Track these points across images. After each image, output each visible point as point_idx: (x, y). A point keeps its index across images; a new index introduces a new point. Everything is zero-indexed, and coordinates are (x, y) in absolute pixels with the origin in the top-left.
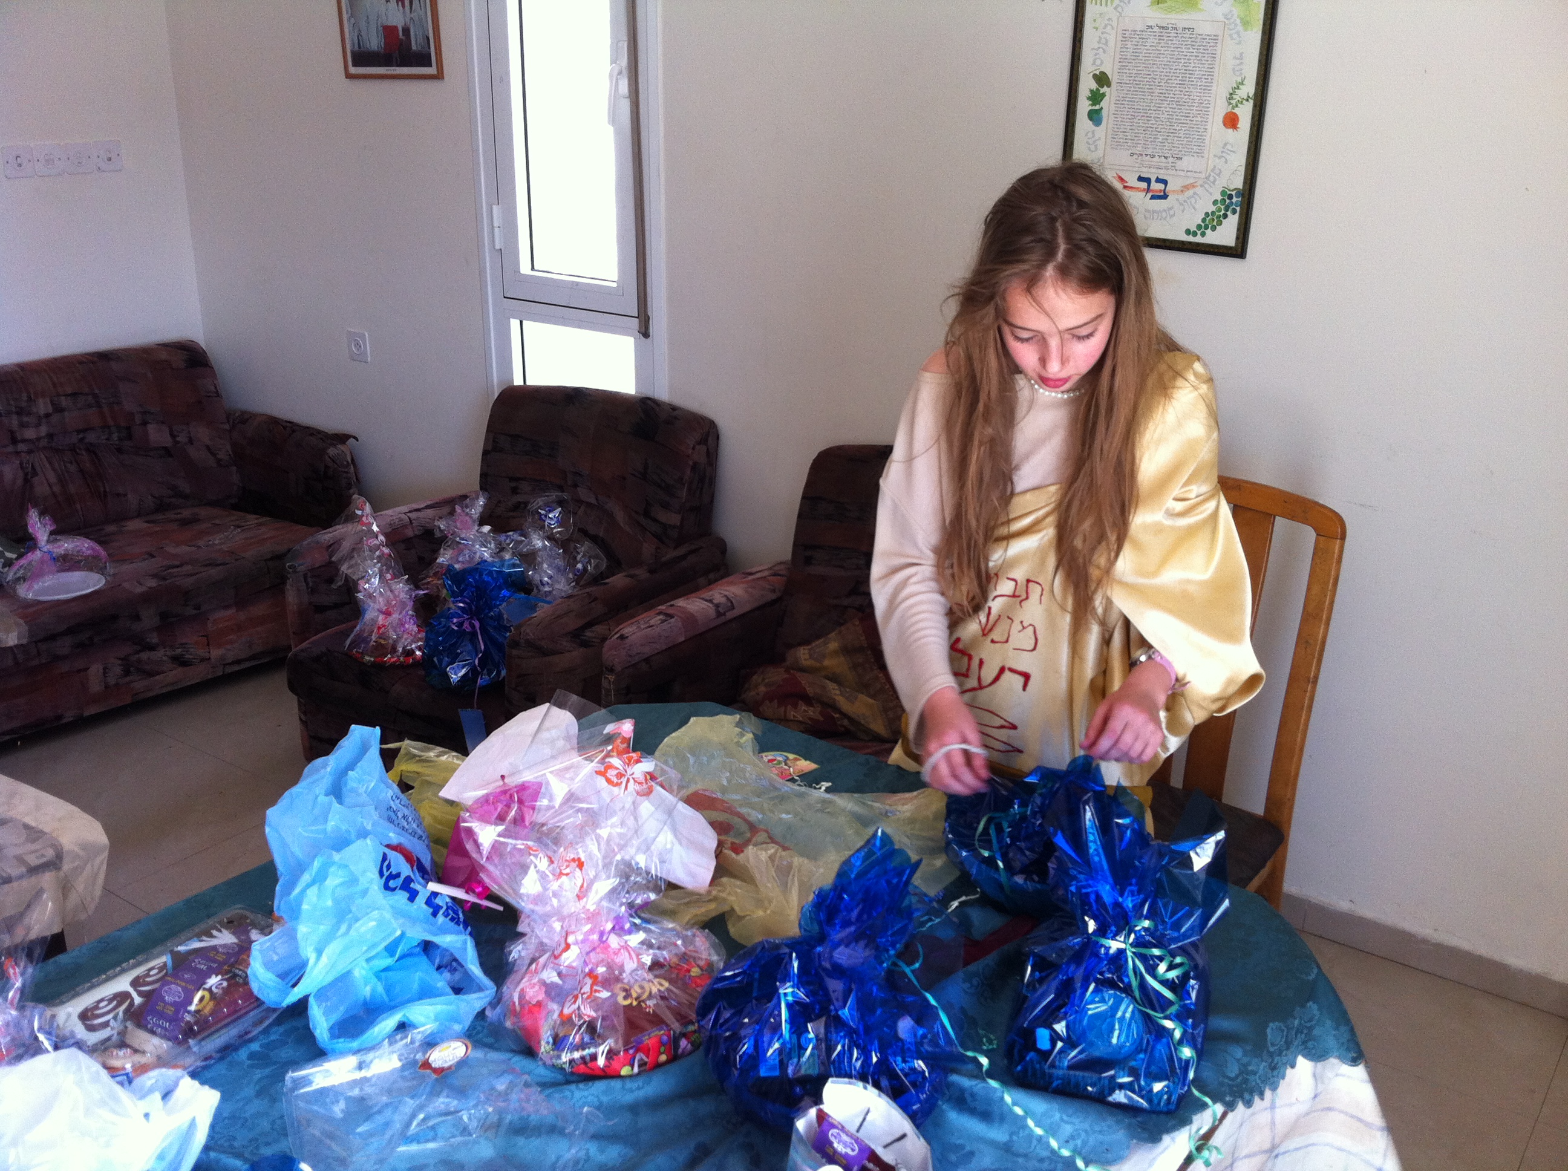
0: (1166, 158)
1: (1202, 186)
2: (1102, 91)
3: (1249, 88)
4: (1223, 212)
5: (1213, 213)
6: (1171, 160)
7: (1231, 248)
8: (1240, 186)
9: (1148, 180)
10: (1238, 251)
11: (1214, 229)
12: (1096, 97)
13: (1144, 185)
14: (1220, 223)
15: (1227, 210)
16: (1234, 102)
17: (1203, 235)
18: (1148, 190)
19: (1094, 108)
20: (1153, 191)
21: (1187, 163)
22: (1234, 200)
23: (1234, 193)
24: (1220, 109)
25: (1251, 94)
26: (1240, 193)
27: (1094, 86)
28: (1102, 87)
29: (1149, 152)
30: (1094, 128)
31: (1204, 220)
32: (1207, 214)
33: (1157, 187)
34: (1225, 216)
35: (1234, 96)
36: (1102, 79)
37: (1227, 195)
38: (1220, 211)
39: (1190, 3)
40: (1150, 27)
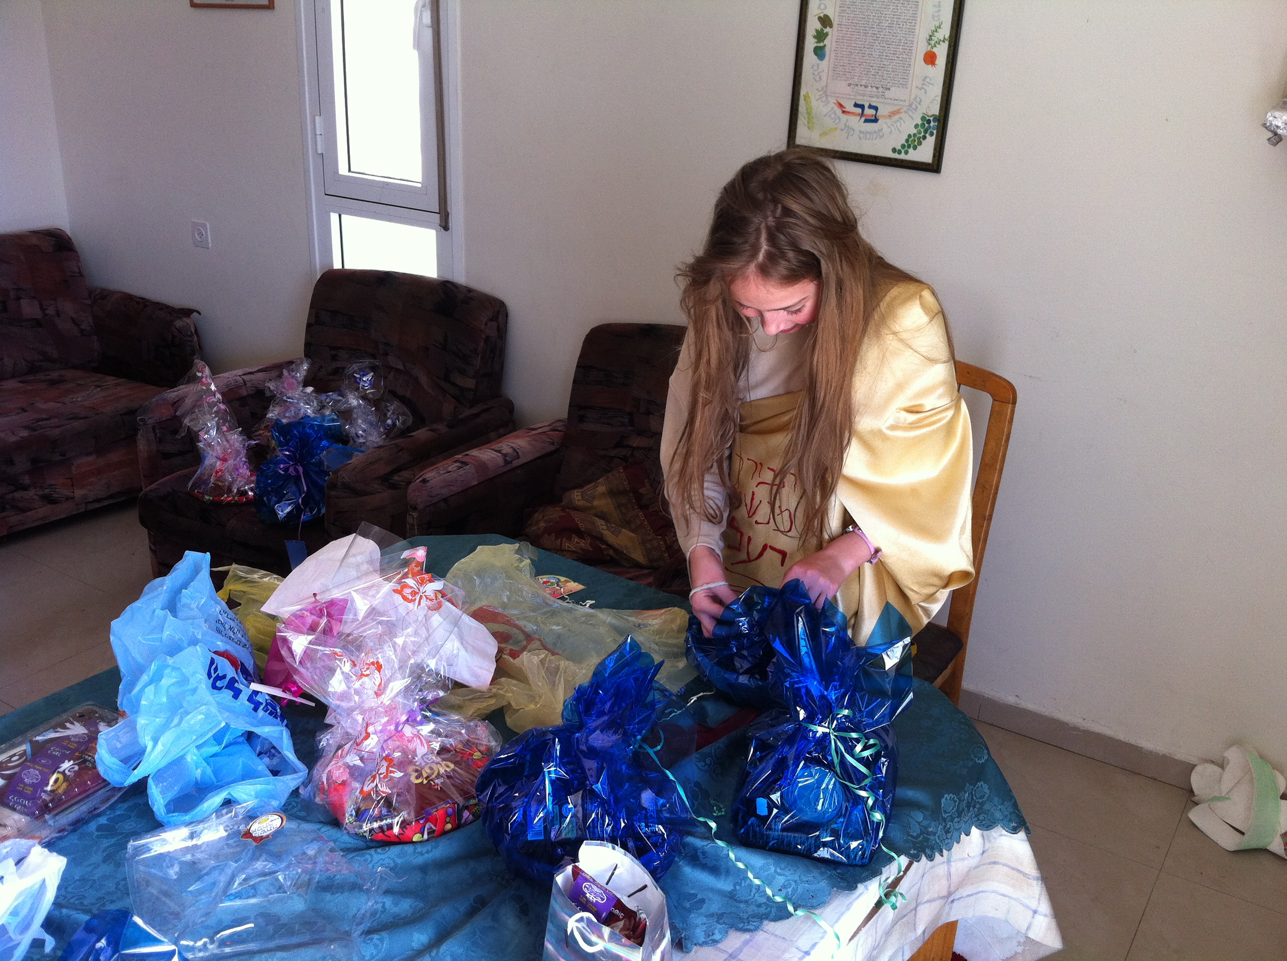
0: (877, 88)
1: (906, 112)
2: (825, 31)
3: (945, 31)
4: (923, 134)
5: (915, 135)
6: (881, 90)
7: (929, 164)
8: (937, 113)
9: (862, 107)
10: (934, 167)
11: (915, 148)
12: (820, 36)
13: (859, 110)
14: (920, 143)
15: (926, 132)
16: (932, 43)
17: (906, 153)
18: (862, 115)
19: (819, 45)
20: (866, 116)
21: (894, 92)
22: (932, 124)
23: (931, 119)
24: (921, 48)
25: (947, 36)
26: (936, 119)
27: (819, 26)
28: (825, 27)
29: (863, 83)
30: (818, 61)
31: (907, 141)
32: (910, 136)
33: (869, 112)
34: (924, 138)
35: (933, 38)
36: (825, 21)
37: (926, 120)
38: (920, 133)
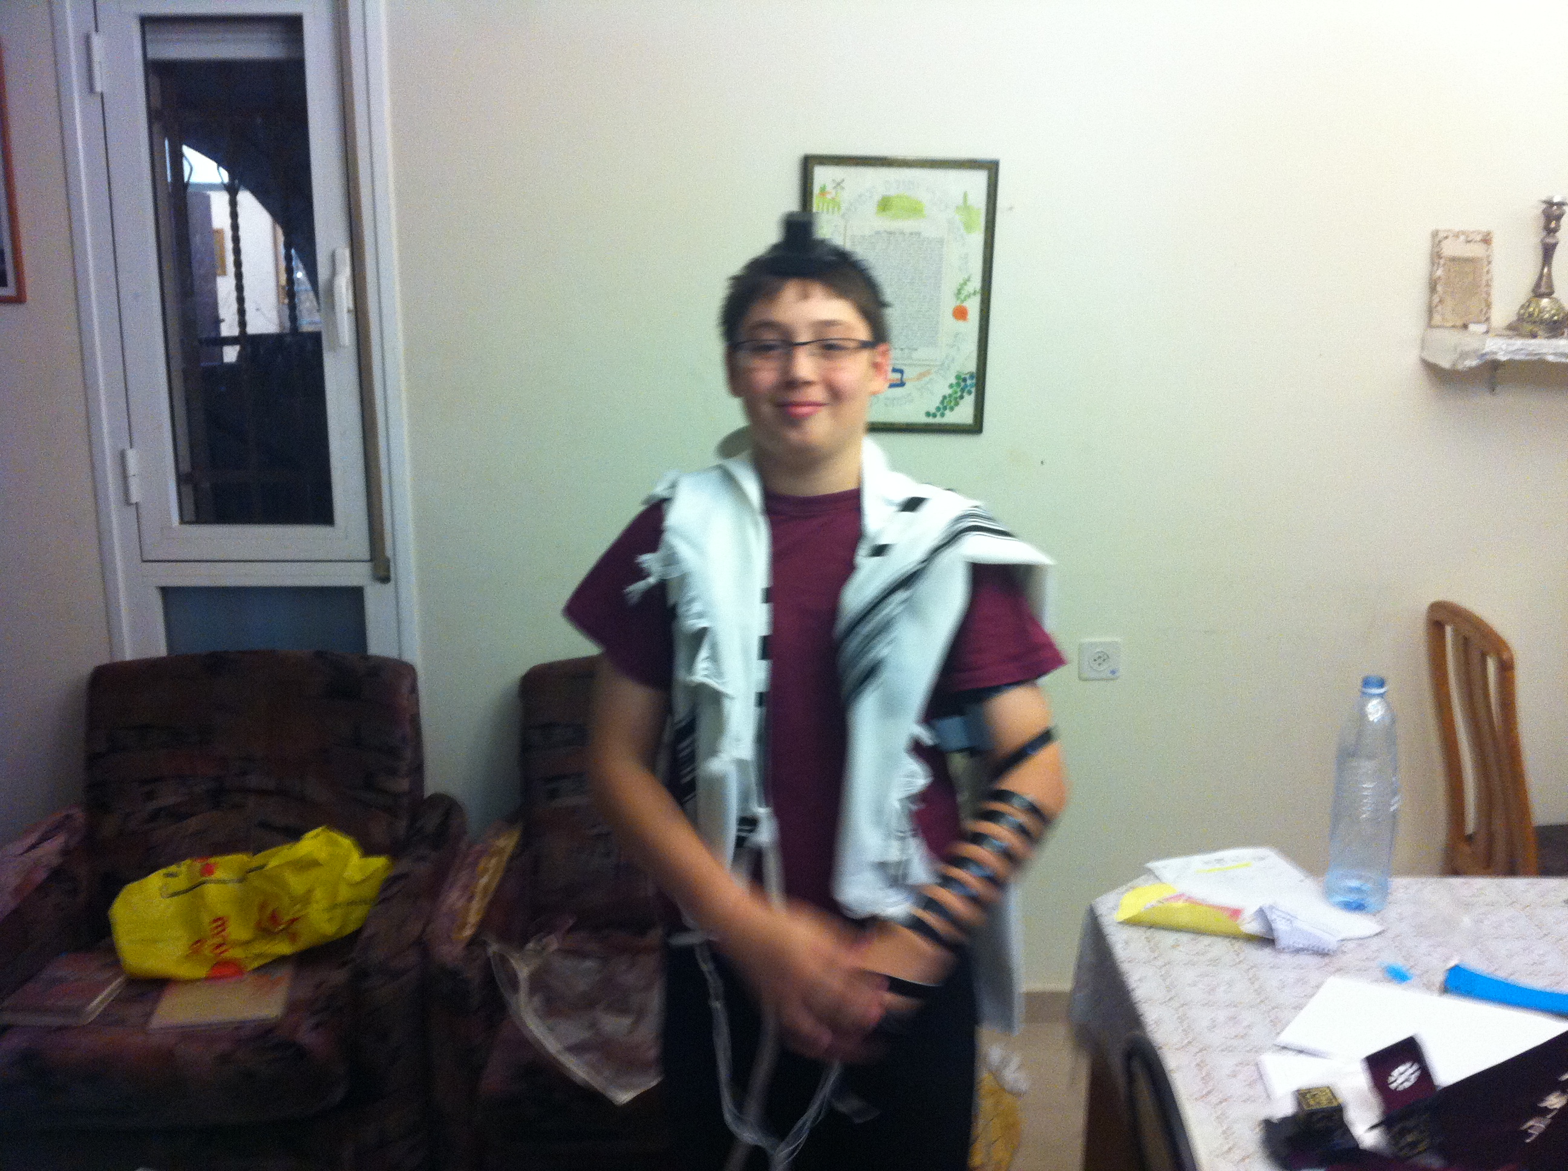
0: (902, 349)
1: (937, 372)
3: (976, 283)
4: (959, 394)
5: (950, 396)
6: (906, 351)
7: (970, 425)
8: (974, 369)
10: (976, 428)
11: (952, 409)
14: (957, 404)
15: (963, 390)
16: (962, 297)
17: (943, 415)
21: (922, 353)
22: (969, 382)
23: (967, 376)
24: (949, 304)
25: (978, 288)
26: (972, 376)
31: (942, 402)
32: (944, 397)
34: (962, 397)
35: (962, 292)
37: (961, 379)
38: (955, 392)
39: (915, 210)
40: (878, 233)
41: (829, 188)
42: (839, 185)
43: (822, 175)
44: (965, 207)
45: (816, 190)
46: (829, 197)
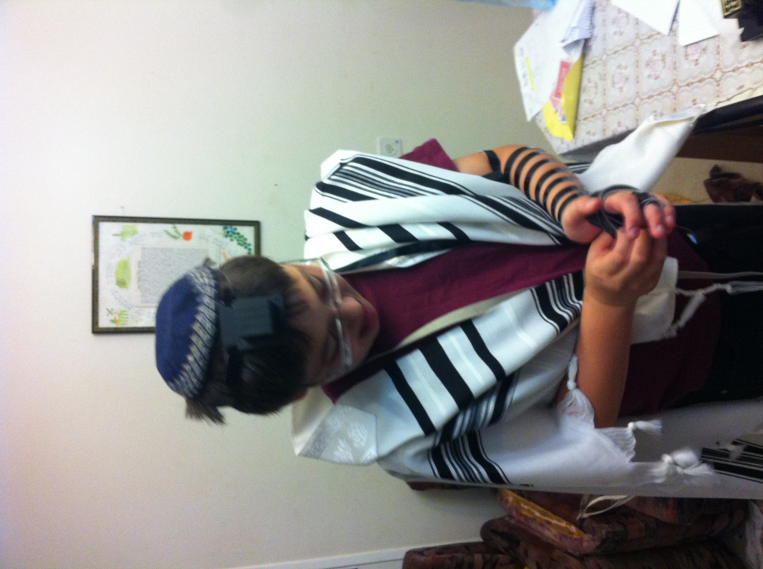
3: (169, 227)
4: (236, 235)
5: (238, 240)
7: (255, 229)
8: (221, 227)
10: (256, 225)
11: (246, 239)
14: (242, 236)
15: (234, 233)
16: (177, 235)
17: (249, 245)
22: (229, 230)
23: (226, 231)
24: (182, 243)
25: (172, 226)
26: (225, 228)
31: (242, 245)
32: (239, 244)
34: (238, 234)
35: (174, 235)
37: (227, 235)
38: (235, 238)
39: (125, 266)
40: (139, 287)
41: (112, 317)
42: (110, 312)
43: (104, 322)
44: (122, 235)
45: (113, 325)
46: (118, 318)
